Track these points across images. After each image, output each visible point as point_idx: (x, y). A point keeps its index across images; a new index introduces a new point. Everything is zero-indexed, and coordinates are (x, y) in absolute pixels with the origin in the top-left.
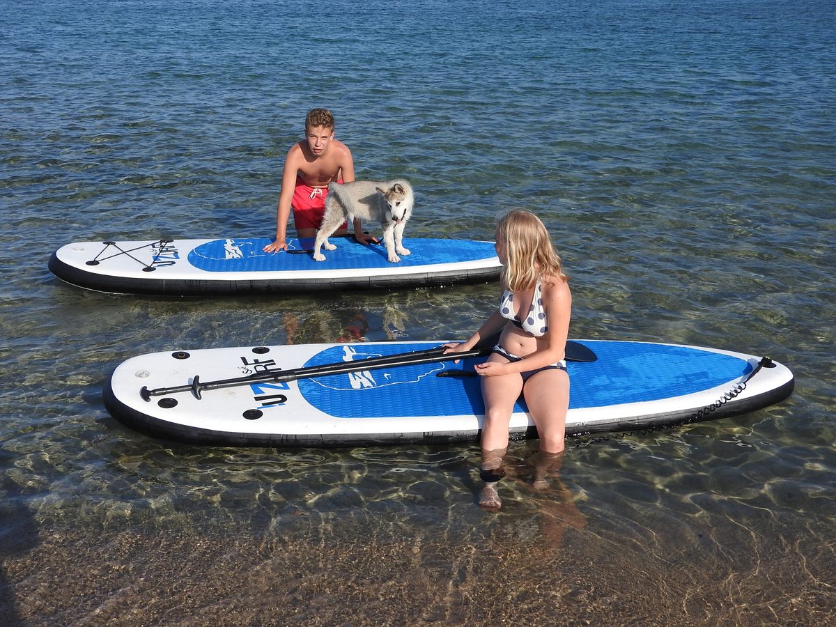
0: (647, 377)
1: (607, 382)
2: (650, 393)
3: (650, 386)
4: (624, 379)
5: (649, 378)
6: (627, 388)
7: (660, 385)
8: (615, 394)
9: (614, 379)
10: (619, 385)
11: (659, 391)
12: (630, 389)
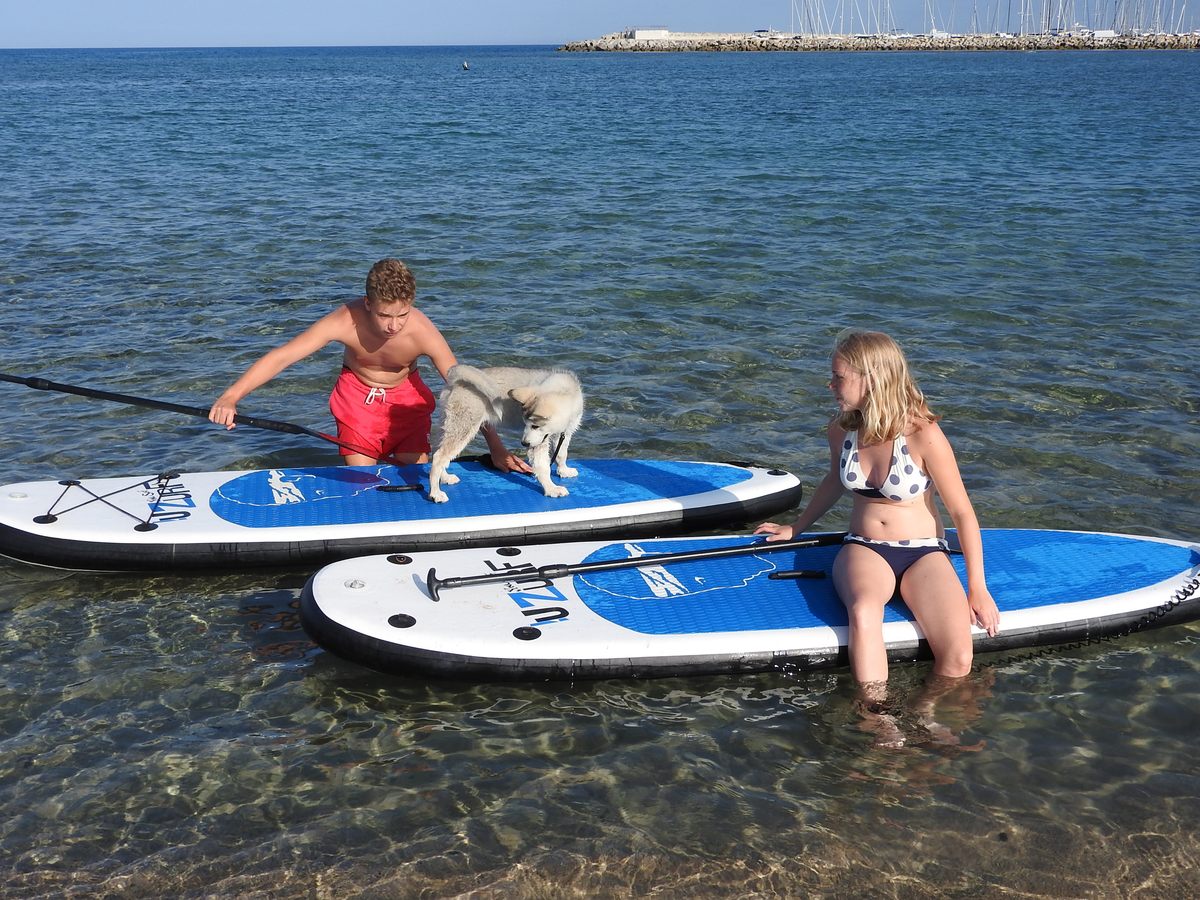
0: (1063, 572)
1: (1010, 579)
2: (1074, 591)
3: (1071, 582)
4: (1033, 575)
5: (1067, 573)
6: (1040, 586)
7: (1084, 582)
8: (1028, 594)
9: (1019, 576)
10: (1027, 583)
11: (1086, 588)
12: (1045, 587)
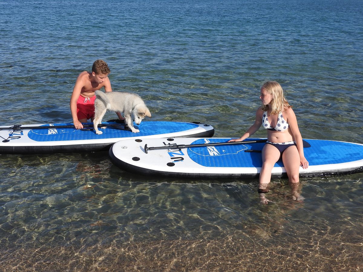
1: (317, 156)
3: (335, 158)
4: (324, 155)
5: (335, 155)
6: (326, 158)
7: (339, 158)
8: (321, 161)
9: (320, 155)
10: (322, 157)
11: (339, 160)
